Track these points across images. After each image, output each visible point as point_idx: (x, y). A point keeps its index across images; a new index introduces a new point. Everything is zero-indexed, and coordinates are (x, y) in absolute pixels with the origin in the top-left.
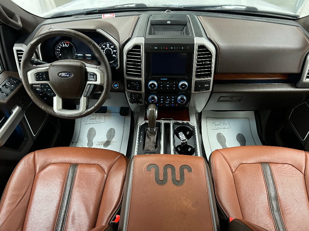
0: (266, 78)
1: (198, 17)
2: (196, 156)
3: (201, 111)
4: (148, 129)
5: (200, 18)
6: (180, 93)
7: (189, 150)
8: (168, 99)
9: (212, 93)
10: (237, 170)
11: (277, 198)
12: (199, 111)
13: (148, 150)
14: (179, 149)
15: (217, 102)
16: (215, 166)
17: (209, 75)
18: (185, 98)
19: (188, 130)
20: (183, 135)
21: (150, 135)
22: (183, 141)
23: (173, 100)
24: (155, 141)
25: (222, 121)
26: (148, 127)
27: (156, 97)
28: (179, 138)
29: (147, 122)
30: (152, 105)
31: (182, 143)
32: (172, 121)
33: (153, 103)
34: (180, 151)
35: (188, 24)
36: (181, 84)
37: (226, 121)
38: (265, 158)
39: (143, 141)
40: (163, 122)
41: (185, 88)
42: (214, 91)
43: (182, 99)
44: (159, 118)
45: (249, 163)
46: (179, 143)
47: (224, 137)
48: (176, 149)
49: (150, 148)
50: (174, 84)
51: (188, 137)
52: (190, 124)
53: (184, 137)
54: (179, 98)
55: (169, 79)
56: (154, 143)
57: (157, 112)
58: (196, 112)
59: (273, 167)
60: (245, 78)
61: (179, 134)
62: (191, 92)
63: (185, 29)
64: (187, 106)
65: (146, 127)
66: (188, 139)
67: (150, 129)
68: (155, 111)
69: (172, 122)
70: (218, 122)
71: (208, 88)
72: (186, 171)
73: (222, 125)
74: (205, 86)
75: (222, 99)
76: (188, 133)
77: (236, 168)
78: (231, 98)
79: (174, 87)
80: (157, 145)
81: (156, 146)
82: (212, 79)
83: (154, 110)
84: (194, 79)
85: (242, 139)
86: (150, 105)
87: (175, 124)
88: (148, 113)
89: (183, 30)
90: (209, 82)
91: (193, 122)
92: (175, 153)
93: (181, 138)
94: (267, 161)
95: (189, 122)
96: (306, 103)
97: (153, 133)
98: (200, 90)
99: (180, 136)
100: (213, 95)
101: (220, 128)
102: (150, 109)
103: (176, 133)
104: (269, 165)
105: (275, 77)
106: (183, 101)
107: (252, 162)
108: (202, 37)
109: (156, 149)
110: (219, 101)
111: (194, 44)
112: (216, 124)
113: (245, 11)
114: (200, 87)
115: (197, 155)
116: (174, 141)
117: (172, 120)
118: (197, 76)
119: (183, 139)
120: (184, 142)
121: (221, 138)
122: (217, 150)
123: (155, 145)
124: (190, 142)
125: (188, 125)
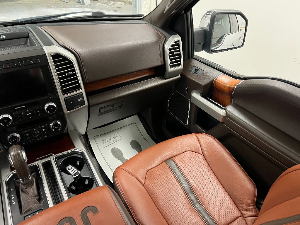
0: (137, 77)
1: (42, 27)
2: (97, 187)
3: (86, 132)
4: (20, 181)
5: (44, 28)
6: (50, 118)
7: (87, 182)
8: (36, 131)
9: (89, 107)
10: (146, 180)
11: (192, 189)
12: (84, 133)
13: (30, 210)
14: (74, 188)
15: (99, 115)
16: (123, 188)
17: (79, 87)
18: (59, 123)
19: (77, 159)
20: (73, 168)
21: (26, 188)
22: (75, 175)
23: (44, 130)
24: (36, 193)
25: (112, 135)
26: (18, 179)
27: (18, 135)
28: (68, 173)
29: (15, 172)
30: (14, 147)
31: (74, 178)
32: (51, 157)
33: (14, 143)
34: (76, 189)
35: (30, 35)
36: (46, 107)
37: (116, 134)
38: (167, 154)
39: (17, 200)
40: (39, 163)
41: (54, 110)
42: (91, 104)
43: (55, 125)
44: (31, 160)
45: (154, 166)
46: (70, 180)
47: (119, 150)
48: (69, 190)
49: (31, 206)
50: (36, 110)
51: (79, 168)
52: (78, 151)
53: (76, 169)
54: (51, 125)
55: (27, 106)
56: (35, 196)
57: (24, 154)
58: (80, 135)
59: (176, 159)
60: (117, 82)
61: (67, 168)
62: (64, 113)
63: (28, 42)
64: (65, 132)
65: (16, 179)
66: (80, 171)
67: (23, 181)
68: (21, 154)
69: (52, 159)
70: (107, 137)
71: (83, 103)
72: (90, 215)
73: (113, 139)
74: (79, 100)
75: (102, 110)
76: (78, 163)
77: (145, 179)
78: (112, 107)
79: (38, 113)
80: (40, 197)
81: (39, 200)
82: (83, 91)
83: (19, 151)
84: (62, 97)
85: (136, 146)
86: (10, 148)
87: (57, 159)
88: (11, 160)
89: (26, 44)
90: (81, 96)
91: (80, 147)
92: (69, 197)
93: (71, 173)
94: (169, 157)
95: (75, 149)
96: (177, 91)
97: (29, 184)
98: (75, 108)
99: (70, 171)
100: (91, 108)
101: (112, 143)
102: (12, 154)
103: (63, 169)
104: (172, 160)
105: (144, 74)
106: (58, 127)
107: (156, 164)
108: (53, 45)
109: (40, 203)
110: (100, 114)
111: (46, 55)
112: (106, 140)
113: (93, 17)
114: (73, 104)
115: (98, 185)
116: (63, 181)
117: (51, 155)
118: (64, 92)
119: (75, 173)
120: (77, 175)
121: (116, 153)
122: (118, 168)
123: (38, 197)
124: (84, 173)
125: (76, 154)
